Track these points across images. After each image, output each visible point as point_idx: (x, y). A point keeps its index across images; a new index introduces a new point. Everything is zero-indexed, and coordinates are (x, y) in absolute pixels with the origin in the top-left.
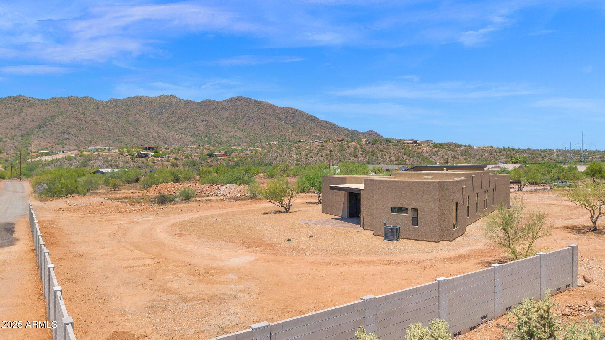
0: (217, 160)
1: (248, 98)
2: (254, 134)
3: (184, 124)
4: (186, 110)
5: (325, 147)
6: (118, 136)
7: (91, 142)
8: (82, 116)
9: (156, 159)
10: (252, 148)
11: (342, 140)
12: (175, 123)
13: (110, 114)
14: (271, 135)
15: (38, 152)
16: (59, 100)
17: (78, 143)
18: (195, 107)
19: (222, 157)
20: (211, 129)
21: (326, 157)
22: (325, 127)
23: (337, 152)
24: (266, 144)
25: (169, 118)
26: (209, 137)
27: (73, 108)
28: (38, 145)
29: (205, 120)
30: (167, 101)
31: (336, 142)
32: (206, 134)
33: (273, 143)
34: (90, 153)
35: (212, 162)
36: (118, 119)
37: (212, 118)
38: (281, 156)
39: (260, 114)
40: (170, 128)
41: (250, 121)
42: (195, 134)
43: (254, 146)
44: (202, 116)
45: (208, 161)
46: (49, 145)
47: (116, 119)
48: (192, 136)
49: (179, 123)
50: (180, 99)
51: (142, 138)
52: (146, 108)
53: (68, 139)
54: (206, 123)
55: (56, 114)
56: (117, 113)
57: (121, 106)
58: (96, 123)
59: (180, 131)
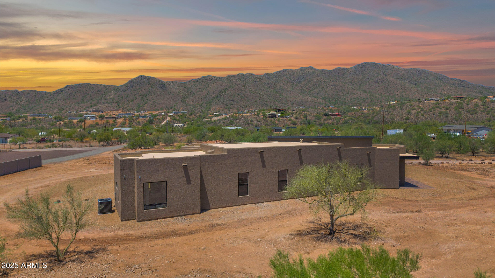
0: (330, 119)
1: (374, 63)
2: (377, 95)
3: (317, 90)
4: (319, 77)
5: (440, 105)
6: (266, 102)
7: (246, 106)
8: (243, 88)
9: (281, 119)
10: (371, 108)
11: (463, 98)
12: (310, 89)
13: (263, 85)
14: (393, 94)
15: (213, 115)
16: (232, 77)
17: (238, 107)
18: (328, 75)
19: (336, 116)
20: (339, 92)
21: (439, 115)
22: (453, 84)
23: (453, 110)
24: (385, 104)
25: (306, 85)
26: (336, 99)
27: (240, 82)
28: (215, 109)
29: (335, 85)
30: (306, 71)
31: (454, 100)
32: (334, 97)
33: (392, 102)
34: (237, 115)
35: (325, 120)
36: (268, 88)
37: (340, 83)
38: (391, 115)
39: (384, 76)
40: (306, 93)
41: (375, 83)
42: (325, 97)
43: (374, 105)
44: (332, 82)
45: (322, 120)
46: (221, 109)
47: (267, 88)
48: (323, 99)
49: (314, 89)
50: (316, 69)
51: (283, 102)
52: (289, 79)
53: (233, 104)
54: (335, 87)
55: (227, 87)
56: (268, 84)
57: (272, 78)
58: (252, 93)
59: (314, 95)
